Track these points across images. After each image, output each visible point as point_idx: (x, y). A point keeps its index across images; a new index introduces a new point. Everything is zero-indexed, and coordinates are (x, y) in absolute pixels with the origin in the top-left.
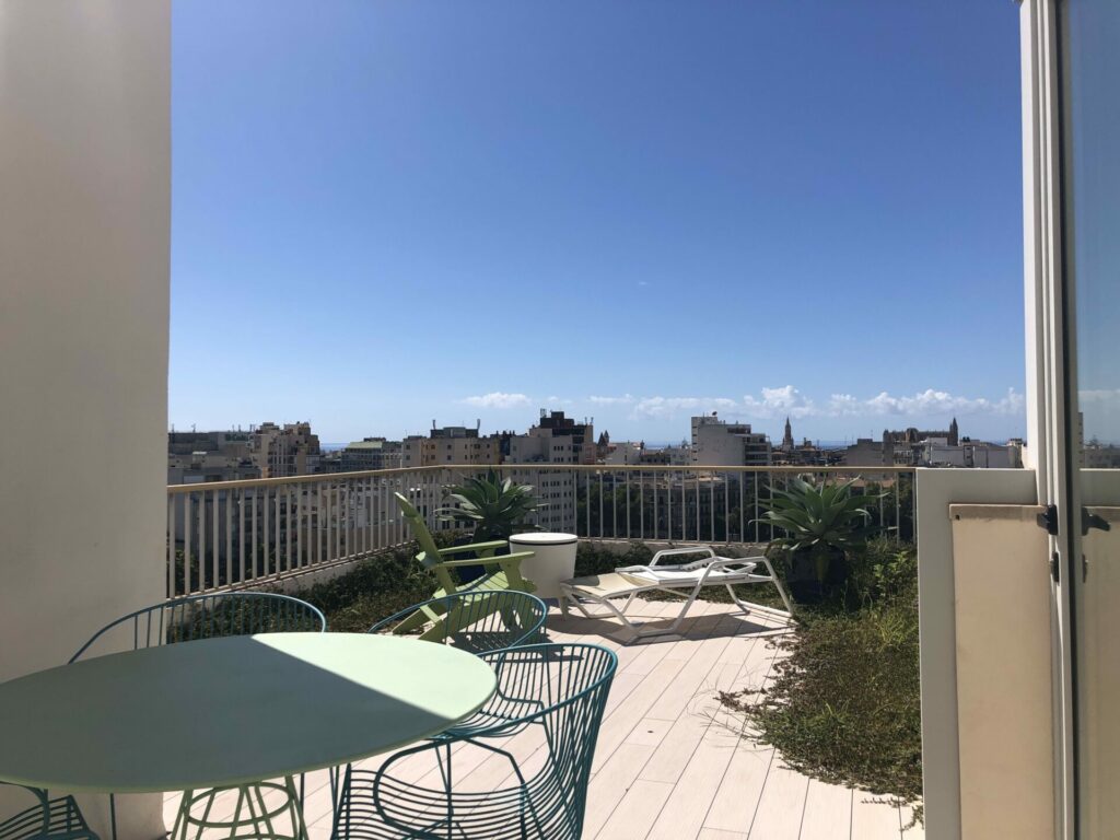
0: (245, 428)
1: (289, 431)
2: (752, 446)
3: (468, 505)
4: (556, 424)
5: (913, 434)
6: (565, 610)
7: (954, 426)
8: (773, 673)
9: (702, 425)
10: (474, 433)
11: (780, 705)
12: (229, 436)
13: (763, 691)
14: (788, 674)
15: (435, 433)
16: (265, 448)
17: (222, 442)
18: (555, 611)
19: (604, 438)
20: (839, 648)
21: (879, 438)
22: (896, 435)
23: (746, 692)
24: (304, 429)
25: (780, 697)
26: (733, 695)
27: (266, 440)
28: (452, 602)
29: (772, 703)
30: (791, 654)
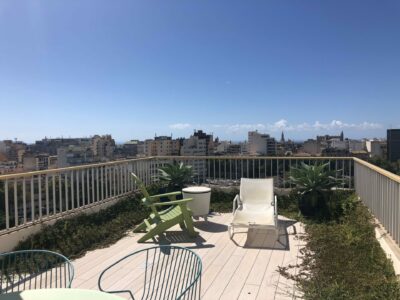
0: (88, 137)
1: (104, 138)
2: (270, 143)
3: (165, 174)
4: (200, 135)
5: (328, 137)
6: (206, 219)
7: (342, 134)
8: (300, 255)
9: (252, 135)
10: (170, 138)
11: (307, 275)
12: (82, 140)
13: (298, 266)
14: (307, 255)
15: (156, 138)
16: (95, 144)
17: (80, 142)
18: (201, 219)
19: (217, 140)
20: (327, 241)
21: (315, 139)
22: (321, 138)
23: (290, 267)
24: (109, 137)
25: (307, 269)
26: (284, 269)
27: (96, 141)
28: (157, 220)
29: (304, 274)
30: (306, 243)
